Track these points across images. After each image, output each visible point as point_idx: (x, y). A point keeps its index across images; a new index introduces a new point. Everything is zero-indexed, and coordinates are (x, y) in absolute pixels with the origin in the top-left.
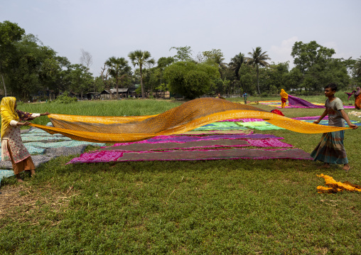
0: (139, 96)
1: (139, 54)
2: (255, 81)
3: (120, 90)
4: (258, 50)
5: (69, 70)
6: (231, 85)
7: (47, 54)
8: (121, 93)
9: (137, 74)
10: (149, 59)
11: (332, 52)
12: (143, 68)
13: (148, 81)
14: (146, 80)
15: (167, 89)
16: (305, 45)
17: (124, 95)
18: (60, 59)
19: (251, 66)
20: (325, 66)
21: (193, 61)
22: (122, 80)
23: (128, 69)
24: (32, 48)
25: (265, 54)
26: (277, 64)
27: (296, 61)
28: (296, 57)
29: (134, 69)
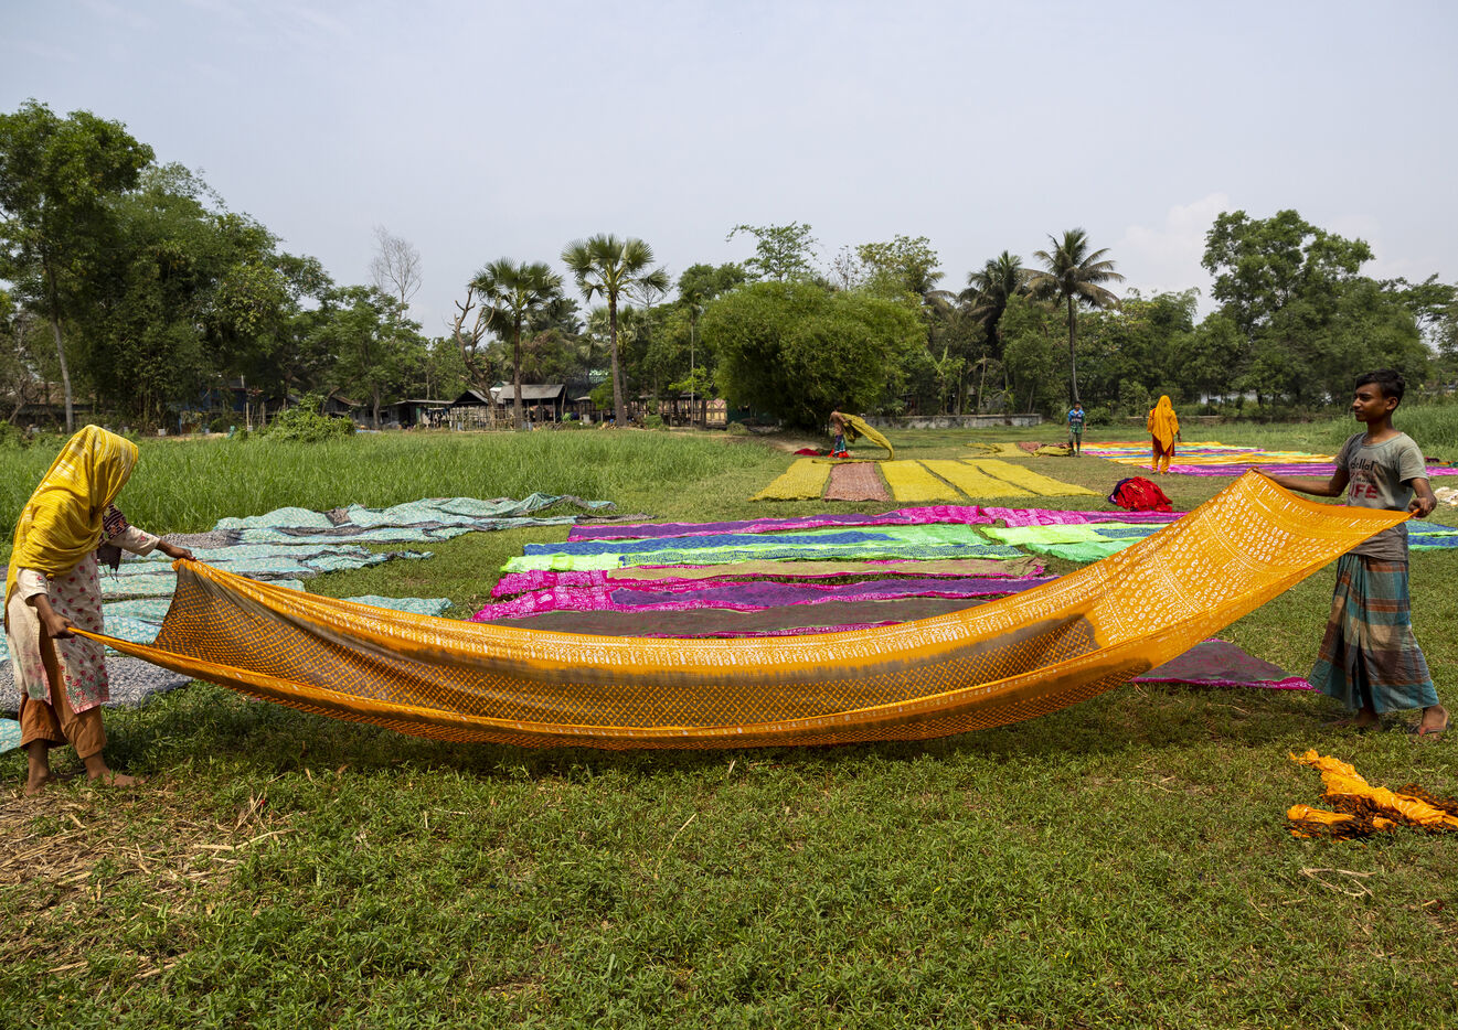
0: (603, 414)
1: (605, 252)
2: (1063, 363)
3: (530, 393)
4: (1073, 244)
5: (325, 309)
6: (969, 378)
7: (239, 243)
8: (533, 402)
9: (597, 329)
10: (648, 270)
11: (1361, 253)
12: (621, 305)
13: (641, 355)
14: (633, 353)
15: (714, 391)
16: (1257, 225)
17: (545, 412)
18: (292, 266)
19: (1047, 304)
20: (1335, 308)
21: (820, 283)
22: (539, 353)
23: (561, 309)
24: (183, 220)
25: (1101, 259)
26: (1148, 296)
27: (1221, 289)
28: (1224, 270)
29: (586, 308)
